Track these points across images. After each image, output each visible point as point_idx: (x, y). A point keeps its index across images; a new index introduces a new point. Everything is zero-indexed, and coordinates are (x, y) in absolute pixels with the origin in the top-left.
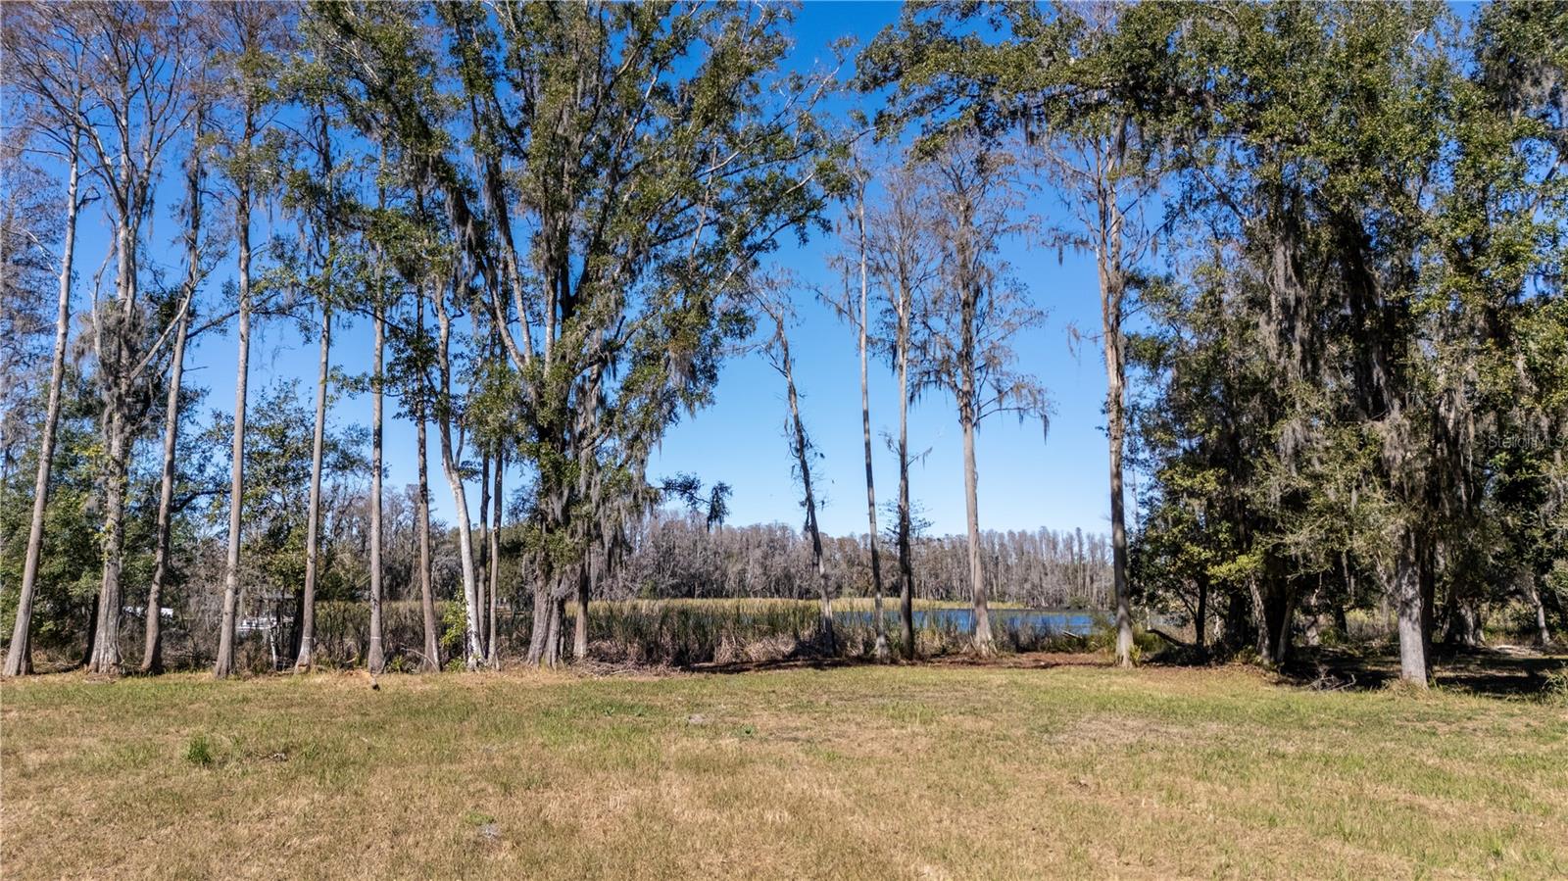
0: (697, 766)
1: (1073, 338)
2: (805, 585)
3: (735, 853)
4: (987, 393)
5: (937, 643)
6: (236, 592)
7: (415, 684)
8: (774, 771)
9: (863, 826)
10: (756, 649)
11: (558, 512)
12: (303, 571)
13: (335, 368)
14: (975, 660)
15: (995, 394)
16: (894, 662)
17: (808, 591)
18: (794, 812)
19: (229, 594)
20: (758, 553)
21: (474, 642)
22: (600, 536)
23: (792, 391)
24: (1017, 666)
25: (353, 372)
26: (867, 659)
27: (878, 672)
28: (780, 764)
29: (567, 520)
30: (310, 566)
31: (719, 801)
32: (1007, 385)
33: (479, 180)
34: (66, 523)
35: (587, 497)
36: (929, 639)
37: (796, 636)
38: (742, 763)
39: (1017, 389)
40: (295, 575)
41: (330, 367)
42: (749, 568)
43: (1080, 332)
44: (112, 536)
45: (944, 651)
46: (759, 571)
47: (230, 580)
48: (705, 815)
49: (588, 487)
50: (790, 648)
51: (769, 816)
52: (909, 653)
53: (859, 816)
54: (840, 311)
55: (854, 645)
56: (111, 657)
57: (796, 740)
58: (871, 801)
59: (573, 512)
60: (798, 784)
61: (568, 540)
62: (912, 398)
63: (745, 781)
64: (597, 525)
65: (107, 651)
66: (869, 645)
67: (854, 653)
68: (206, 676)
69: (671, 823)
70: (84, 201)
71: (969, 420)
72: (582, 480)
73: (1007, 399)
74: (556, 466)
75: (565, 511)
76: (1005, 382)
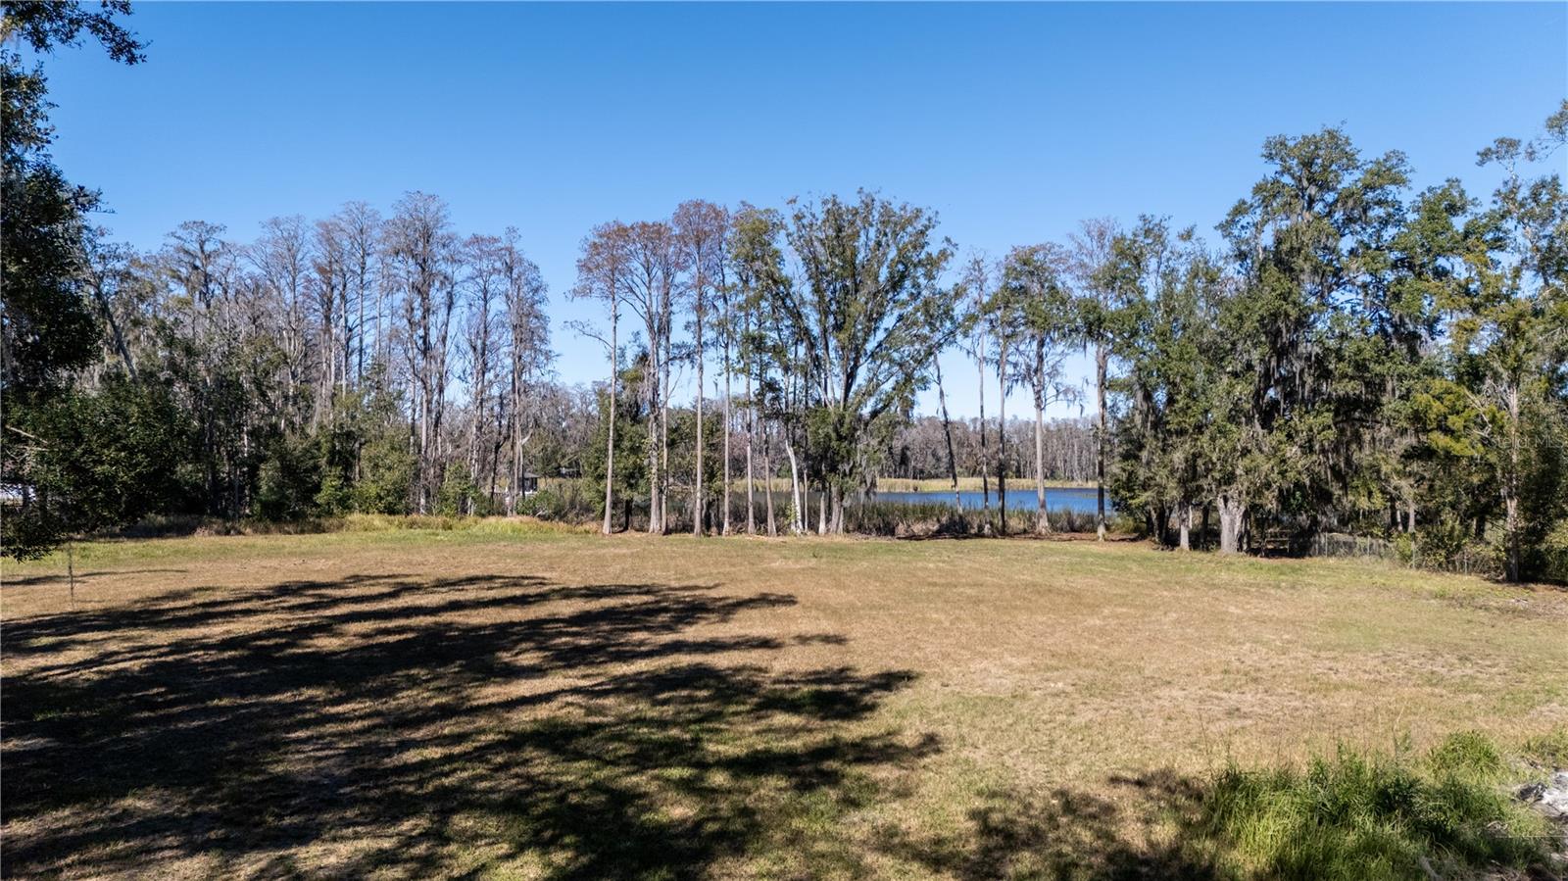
1: (1085, 384)
2: (919, 466)
4: (1050, 391)
5: (1021, 526)
6: (701, 500)
7: (763, 538)
10: (918, 528)
11: (847, 471)
14: (1039, 537)
15: (1055, 392)
16: (995, 537)
17: (922, 472)
19: (698, 501)
21: (799, 523)
22: (865, 482)
23: (942, 393)
24: (1060, 540)
26: (980, 535)
27: (986, 541)
29: (851, 474)
32: (1062, 389)
35: (860, 465)
36: (1015, 524)
37: (938, 521)
39: (1066, 392)
45: (1025, 531)
47: (699, 495)
49: (861, 461)
50: (936, 528)
52: (1003, 532)
54: (969, 352)
55: (972, 527)
56: (656, 530)
62: (1007, 394)
64: (864, 477)
66: (981, 528)
67: (973, 531)
68: (691, 536)
71: (1040, 405)
72: (858, 458)
73: (1061, 396)
74: (848, 452)
75: (851, 470)
76: (1060, 387)
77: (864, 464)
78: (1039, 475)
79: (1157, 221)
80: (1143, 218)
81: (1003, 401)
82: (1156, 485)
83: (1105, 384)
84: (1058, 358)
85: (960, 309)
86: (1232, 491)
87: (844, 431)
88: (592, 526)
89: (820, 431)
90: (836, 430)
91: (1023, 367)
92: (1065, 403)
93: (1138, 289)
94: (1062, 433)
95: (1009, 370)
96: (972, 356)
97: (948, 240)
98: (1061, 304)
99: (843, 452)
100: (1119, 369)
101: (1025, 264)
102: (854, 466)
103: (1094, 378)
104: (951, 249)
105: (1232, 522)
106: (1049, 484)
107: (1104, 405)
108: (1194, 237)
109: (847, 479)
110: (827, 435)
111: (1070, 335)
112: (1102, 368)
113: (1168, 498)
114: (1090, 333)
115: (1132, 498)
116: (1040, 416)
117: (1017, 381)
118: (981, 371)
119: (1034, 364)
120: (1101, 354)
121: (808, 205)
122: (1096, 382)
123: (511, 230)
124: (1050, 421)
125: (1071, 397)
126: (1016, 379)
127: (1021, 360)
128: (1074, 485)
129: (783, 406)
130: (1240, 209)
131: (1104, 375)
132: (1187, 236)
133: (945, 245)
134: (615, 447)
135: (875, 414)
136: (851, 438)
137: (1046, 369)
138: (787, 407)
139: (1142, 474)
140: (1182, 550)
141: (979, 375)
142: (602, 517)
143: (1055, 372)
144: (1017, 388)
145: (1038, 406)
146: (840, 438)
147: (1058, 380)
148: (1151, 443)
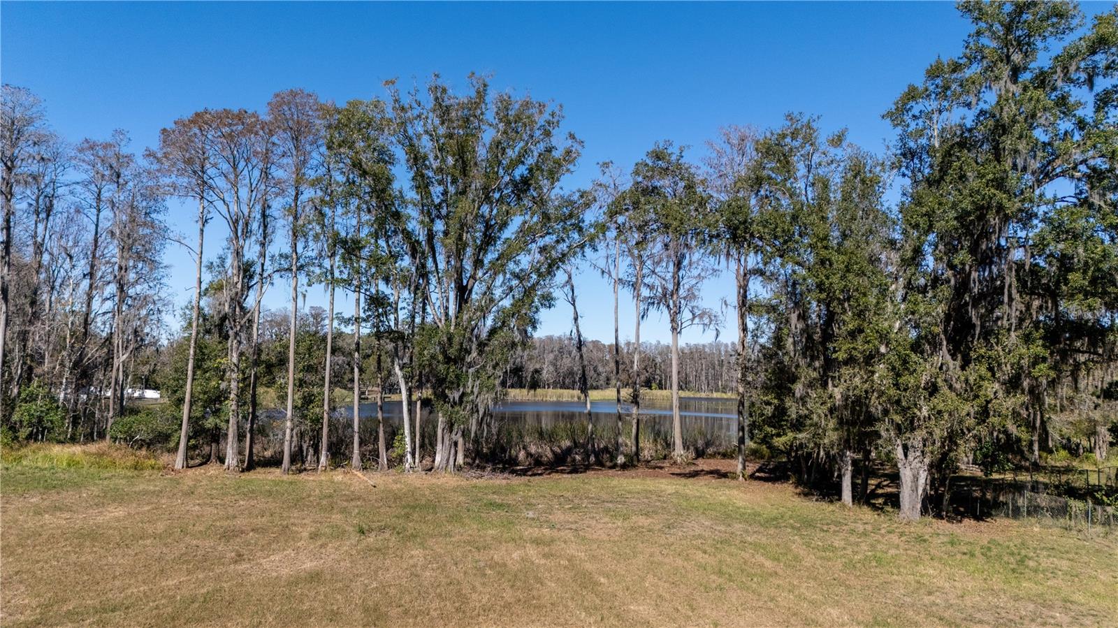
0: (537, 542)
1: (724, 306)
3: (553, 573)
4: (686, 315)
6: (292, 430)
8: (563, 545)
9: (589, 566)
11: (457, 399)
12: (322, 418)
13: (337, 314)
15: (690, 316)
18: (569, 561)
19: (288, 431)
20: (551, 356)
21: (409, 456)
22: (478, 411)
25: (346, 316)
28: (565, 542)
29: (461, 402)
30: (326, 416)
31: (545, 556)
32: (698, 313)
33: (422, 238)
34: (205, 393)
35: (472, 392)
38: (552, 541)
39: (701, 316)
40: (317, 420)
41: (335, 313)
42: (545, 366)
43: (728, 302)
44: (234, 403)
46: (551, 368)
48: (543, 561)
49: (473, 387)
51: (562, 562)
53: (588, 563)
54: (603, 272)
56: (235, 462)
57: (571, 529)
58: (594, 558)
59: (465, 399)
60: (572, 550)
61: (461, 412)
62: (643, 317)
63: (554, 548)
64: (477, 406)
65: (233, 460)
68: (278, 470)
69: (533, 563)
70: (206, 220)
71: (676, 330)
72: (470, 384)
73: (697, 320)
74: (457, 377)
75: (461, 397)
76: (696, 310)
77: (476, 390)
78: (675, 386)
79: (805, 120)
80: (789, 117)
81: (639, 324)
82: (811, 425)
83: (746, 306)
84: (694, 282)
85: (590, 217)
86: (917, 438)
87: (452, 352)
88: (165, 458)
89: (426, 352)
90: (444, 352)
91: (660, 290)
92: (701, 327)
93: (789, 190)
94: (692, 355)
95: (645, 292)
96: (606, 276)
97: (572, 136)
98: (700, 204)
99: (451, 377)
100: (759, 290)
101: (658, 158)
102: (463, 394)
103: (733, 299)
104: (576, 146)
105: (916, 478)
106: (683, 394)
107: (745, 329)
108: (844, 144)
109: (457, 408)
110: (433, 357)
111: (710, 241)
112: (744, 289)
113: (826, 441)
114: (734, 238)
115: (779, 435)
116: (676, 340)
117: (653, 303)
118: (615, 292)
119: (670, 287)
120: (742, 272)
121: (413, 92)
122: (736, 303)
123: (118, 132)
124: (684, 345)
125: (707, 321)
126: (651, 302)
127: (657, 283)
128: (703, 395)
129: (392, 324)
130: (912, 94)
131: (745, 296)
132: (838, 140)
133: (570, 142)
134: (197, 366)
135: (493, 332)
136: (458, 360)
137: (682, 292)
138: (396, 324)
139: (793, 411)
140: (844, 506)
141: (613, 295)
142: (176, 449)
143: (691, 296)
144: (653, 311)
145: (674, 329)
146: (448, 360)
147: (694, 304)
148: (808, 373)
